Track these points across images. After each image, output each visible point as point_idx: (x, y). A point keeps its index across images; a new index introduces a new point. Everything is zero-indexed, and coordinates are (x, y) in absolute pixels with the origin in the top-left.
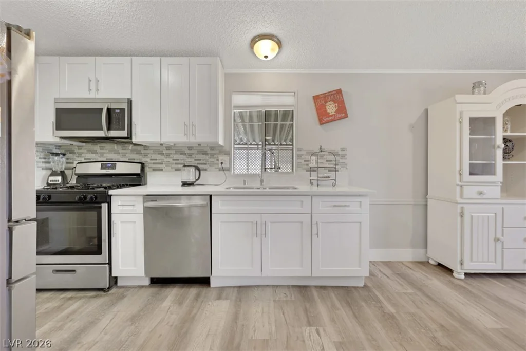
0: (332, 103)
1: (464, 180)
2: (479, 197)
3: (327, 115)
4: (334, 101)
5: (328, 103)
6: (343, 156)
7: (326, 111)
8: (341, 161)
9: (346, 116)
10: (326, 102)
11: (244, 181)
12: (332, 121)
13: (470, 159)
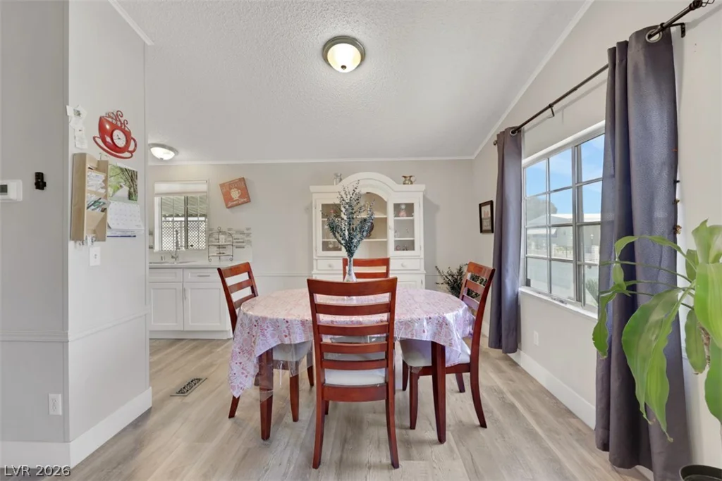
0: (236, 189)
1: (318, 255)
2: (329, 268)
3: (231, 199)
4: (238, 188)
5: (233, 190)
6: (248, 235)
7: (231, 196)
8: (246, 239)
9: (249, 201)
10: (231, 189)
11: (162, 258)
12: (237, 205)
13: (323, 238)
